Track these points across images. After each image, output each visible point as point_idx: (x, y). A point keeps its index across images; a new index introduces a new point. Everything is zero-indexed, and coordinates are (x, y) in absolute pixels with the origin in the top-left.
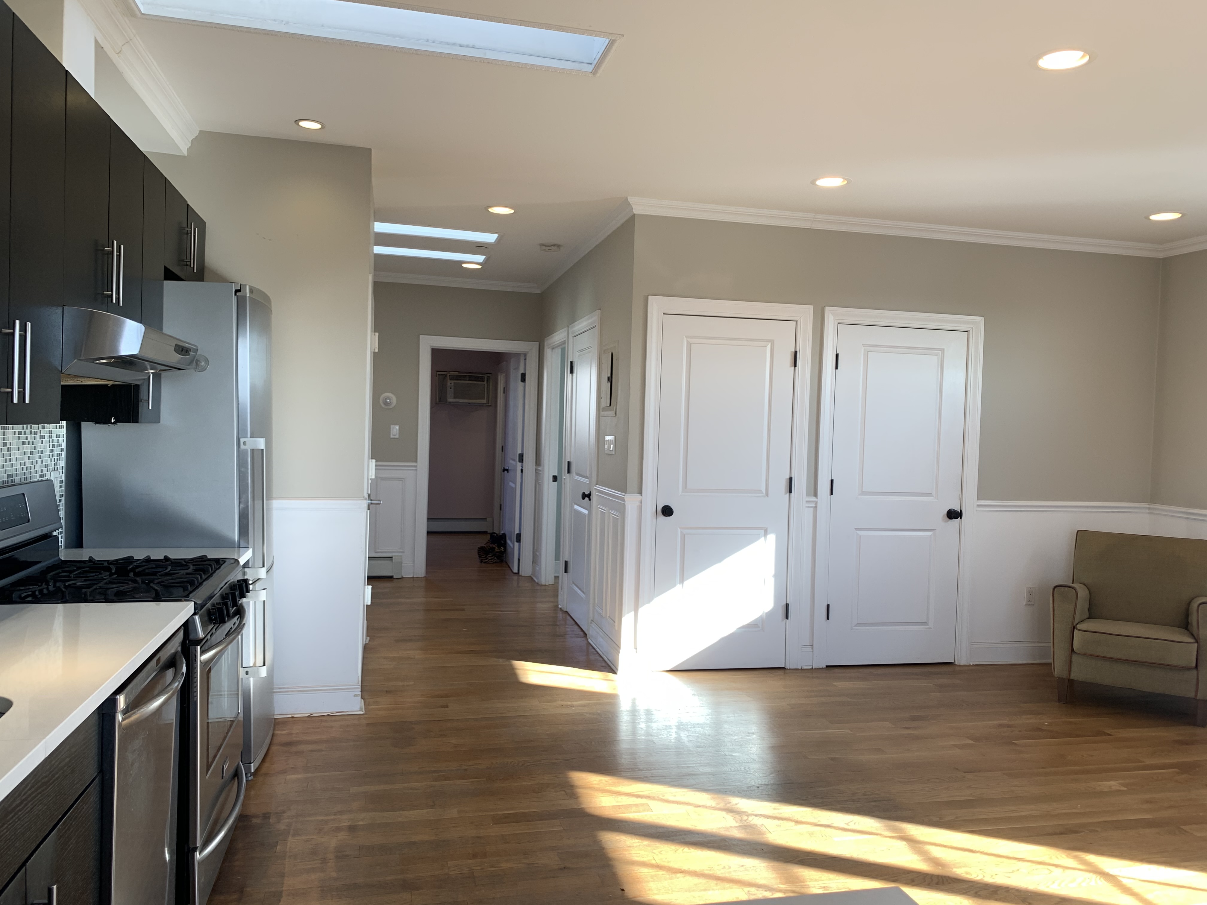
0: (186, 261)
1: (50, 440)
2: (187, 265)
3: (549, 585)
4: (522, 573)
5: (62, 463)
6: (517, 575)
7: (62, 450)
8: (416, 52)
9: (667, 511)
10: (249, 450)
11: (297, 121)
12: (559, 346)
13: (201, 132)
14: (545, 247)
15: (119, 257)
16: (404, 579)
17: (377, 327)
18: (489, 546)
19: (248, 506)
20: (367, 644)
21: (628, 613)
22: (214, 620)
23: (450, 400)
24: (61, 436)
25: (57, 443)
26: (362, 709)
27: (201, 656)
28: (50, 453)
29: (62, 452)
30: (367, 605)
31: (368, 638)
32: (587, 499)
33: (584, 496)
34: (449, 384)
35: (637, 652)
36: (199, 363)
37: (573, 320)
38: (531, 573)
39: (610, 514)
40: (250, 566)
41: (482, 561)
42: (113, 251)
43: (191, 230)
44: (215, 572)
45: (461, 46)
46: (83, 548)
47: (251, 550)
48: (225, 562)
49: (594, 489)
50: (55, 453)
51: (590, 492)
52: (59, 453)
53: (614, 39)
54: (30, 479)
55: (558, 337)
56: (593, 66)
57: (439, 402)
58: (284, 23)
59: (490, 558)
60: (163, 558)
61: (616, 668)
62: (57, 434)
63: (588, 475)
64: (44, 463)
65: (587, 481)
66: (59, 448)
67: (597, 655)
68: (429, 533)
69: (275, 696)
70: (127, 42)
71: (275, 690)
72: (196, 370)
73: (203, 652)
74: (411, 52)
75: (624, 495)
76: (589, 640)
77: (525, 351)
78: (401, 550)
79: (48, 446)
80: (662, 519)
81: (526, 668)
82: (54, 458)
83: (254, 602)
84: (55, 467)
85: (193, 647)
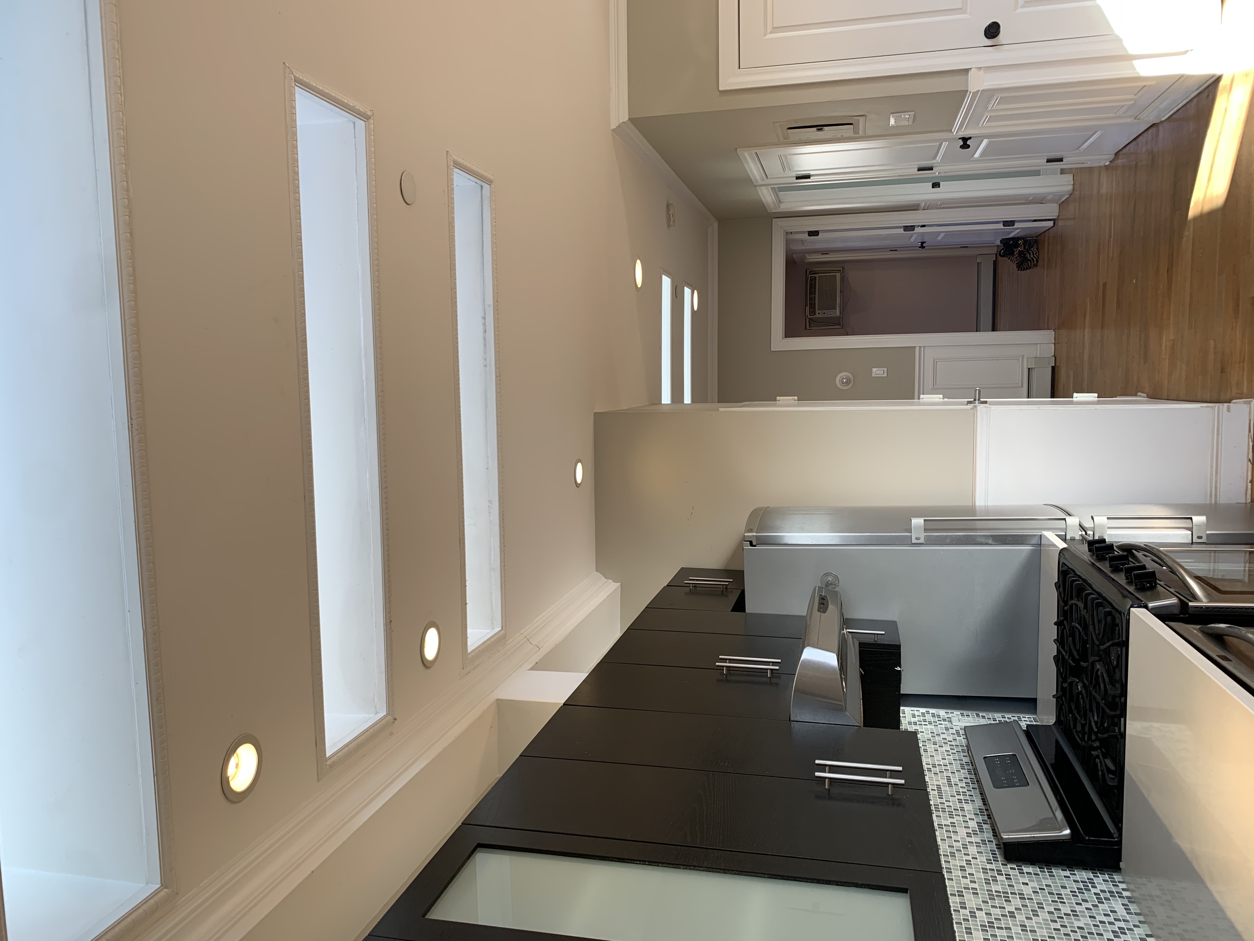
0: (723, 588)
1: (919, 724)
2: (726, 588)
3: (1073, 180)
4: (1054, 215)
5: (942, 712)
6: (1056, 222)
7: (928, 712)
8: (499, 377)
9: (992, 31)
10: (925, 534)
11: (577, 485)
12: (777, 195)
13: (597, 571)
14: (670, 221)
15: (731, 661)
16: (1056, 354)
17: (771, 398)
18: (1016, 258)
19: (991, 536)
20: (1147, 395)
21: (1133, 68)
22: (1151, 584)
23: (838, 313)
24: (913, 712)
25: (921, 717)
26: (1247, 401)
27: (1203, 602)
28: (933, 725)
29: (930, 712)
30: (1098, 398)
31: (1139, 394)
32: (968, 143)
33: (965, 146)
34: (820, 316)
35: (1192, 50)
36: (829, 583)
37: (748, 181)
38: (1056, 205)
39: (992, 109)
40: (1064, 533)
41: (1036, 264)
42: (727, 667)
43: (692, 583)
44: (1079, 576)
45: (485, 331)
46: (1036, 698)
47: (1046, 533)
48: (1064, 563)
49: (956, 135)
50: (932, 719)
51: (959, 139)
52: (931, 716)
53: (452, 162)
54: (963, 746)
55: (767, 197)
56: (484, 184)
57: (840, 325)
58: (490, 505)
59: (1032, 256)
60: (1056, 626)
61: (1212, 77)
62: (911, 716)
63: (938, 144)
64: (945, 731)
65: (945, 145)
66: (926, 716)
67: (1188, 106)
68: (994, 329)
69: (1221, 502)
70: (528, 640)
71: (1213, 502)
72: (837, 585)
73: (1195, 597)
74: (499, 382)
75: (970, 92)
76: (1163, 119)
77: (782, 235)
78: (1021, 359)
79: (926, 726)
80: (1002, 37)
81: (1201, 197)
82: (937, 721)
83: (1108, 530)
84: (947, 720)
85: (1190, 609)
